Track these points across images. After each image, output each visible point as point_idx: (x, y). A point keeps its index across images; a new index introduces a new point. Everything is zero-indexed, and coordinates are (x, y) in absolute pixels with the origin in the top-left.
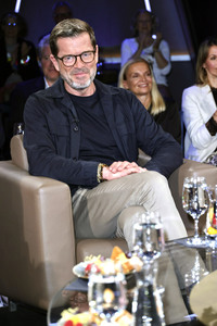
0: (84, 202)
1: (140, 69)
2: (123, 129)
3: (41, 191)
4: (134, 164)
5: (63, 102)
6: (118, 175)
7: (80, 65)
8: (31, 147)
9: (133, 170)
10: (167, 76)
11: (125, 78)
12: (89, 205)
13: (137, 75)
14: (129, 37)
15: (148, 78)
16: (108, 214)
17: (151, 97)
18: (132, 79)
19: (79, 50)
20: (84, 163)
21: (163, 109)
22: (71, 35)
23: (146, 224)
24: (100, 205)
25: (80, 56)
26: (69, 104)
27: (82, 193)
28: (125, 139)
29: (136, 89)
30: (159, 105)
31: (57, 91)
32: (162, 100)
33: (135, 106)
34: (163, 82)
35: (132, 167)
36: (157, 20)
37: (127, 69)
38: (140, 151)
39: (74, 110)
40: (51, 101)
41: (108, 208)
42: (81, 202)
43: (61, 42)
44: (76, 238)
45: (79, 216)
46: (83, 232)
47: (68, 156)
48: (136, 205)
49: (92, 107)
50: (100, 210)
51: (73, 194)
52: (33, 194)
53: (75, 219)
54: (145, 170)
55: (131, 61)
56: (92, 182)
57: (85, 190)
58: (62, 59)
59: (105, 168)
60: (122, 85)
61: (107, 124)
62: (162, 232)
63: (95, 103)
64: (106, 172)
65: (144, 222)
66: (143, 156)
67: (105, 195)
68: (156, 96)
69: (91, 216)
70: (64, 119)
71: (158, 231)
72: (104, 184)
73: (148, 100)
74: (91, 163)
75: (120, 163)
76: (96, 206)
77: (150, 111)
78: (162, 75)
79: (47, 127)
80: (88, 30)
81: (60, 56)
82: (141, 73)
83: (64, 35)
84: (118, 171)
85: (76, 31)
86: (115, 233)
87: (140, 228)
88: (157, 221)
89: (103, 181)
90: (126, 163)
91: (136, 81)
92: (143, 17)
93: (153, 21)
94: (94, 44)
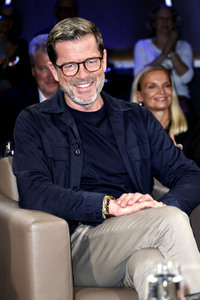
0: (86, 242)
1: (158, 78)
2: (136, 153)
3: (34, 227)
4: (148, 196)
5: (62, 118)
6: (128, 210)
7: (83, 74)
8: (22, 173)
9: (147, 204)
10: (190, 85)
11: (139, 88)
12: (91, 247)
13: (153, 86)
14: (144, 37)
15: (168, 91)
16: (115, 257)
17: (170, 113)
18: (148, 90)
19: (82, 57)
20: (86, 194)
21: (184, 129)
22: (72, 38)
23: (162, 276)
24: (105, 246)
25: (84, 63)
26: (70, 121)
27: (83, 231)
28: (137, 165)
29: (152, 103)
30: (180, 124)
31: (55, 105)
32: (183, 118)
33: (150, 126)
34: (184, 92)
35: (146, 200)
36: (179, 18)
37: (143, 77)
38: (156, 181)
39: (75, 129)
40: (48, 117)
41: (115, 250)
42: (82, 242)
43: (60, 47)
44: (74, 286)
45: (79, 259)
46: (83, 279)
47: (67, 185)
48: (151, 248)
49: (98, 125)
50: (105, 253)
51: (72, 231)
52: (23, 231)
53: (74, 262)
54: (160, 204)
55: (148, 69)
56: (96, 219)
57: (87, 228)
58: (61, 67)
59: (112, 201)
60: (135, 99)
61: (116, 147)
62: (182, 285)
63: (102, 121)
64: (113, 206)
65: (159, 272)
66: (158, 187)
67: (111, 234)
68: (176, 112)
69: (93, 259)
70: (64, 140)
71: (177, 285)
72: (111, 220)
73: (166, 117)
74: (95, 195)
75: (130, 195)
76: (100, 249)
77: (168, 130)
78: (183, 84)
79: (41, 148)
80: (94, 32)
81: (59, 63)
82: (159, 83)
83: (65, 38)
84: (127, 205)
85: (78, 33)
86: (122, 280)
87: (154, 280)
88: (175, 272)
89: (109, 216)
90: (138, 195)
91: (152, 93)
92: (163, 14)
93: (174, 19)
94: (101, 48)
